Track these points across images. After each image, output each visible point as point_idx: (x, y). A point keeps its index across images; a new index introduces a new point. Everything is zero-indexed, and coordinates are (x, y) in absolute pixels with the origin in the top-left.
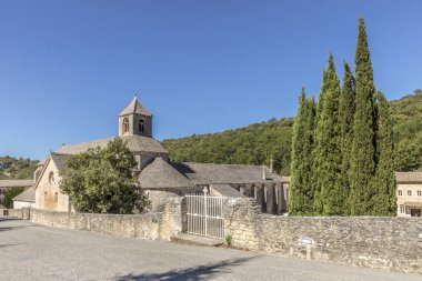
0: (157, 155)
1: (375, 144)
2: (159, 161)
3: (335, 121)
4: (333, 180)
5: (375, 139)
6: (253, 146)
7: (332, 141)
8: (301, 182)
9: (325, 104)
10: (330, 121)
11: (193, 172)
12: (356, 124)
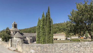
0: (17, 31)
1: (50, 27)
2: (18, 32)
3: (44, 23)
4: (43, 35)
5: (50, 26)
6: (34, 30)
7: (43, 27)
8: (38, 35)
9: (42, 20)
10: (43, 23)
11: (23, 34)
12: (47, 23)
